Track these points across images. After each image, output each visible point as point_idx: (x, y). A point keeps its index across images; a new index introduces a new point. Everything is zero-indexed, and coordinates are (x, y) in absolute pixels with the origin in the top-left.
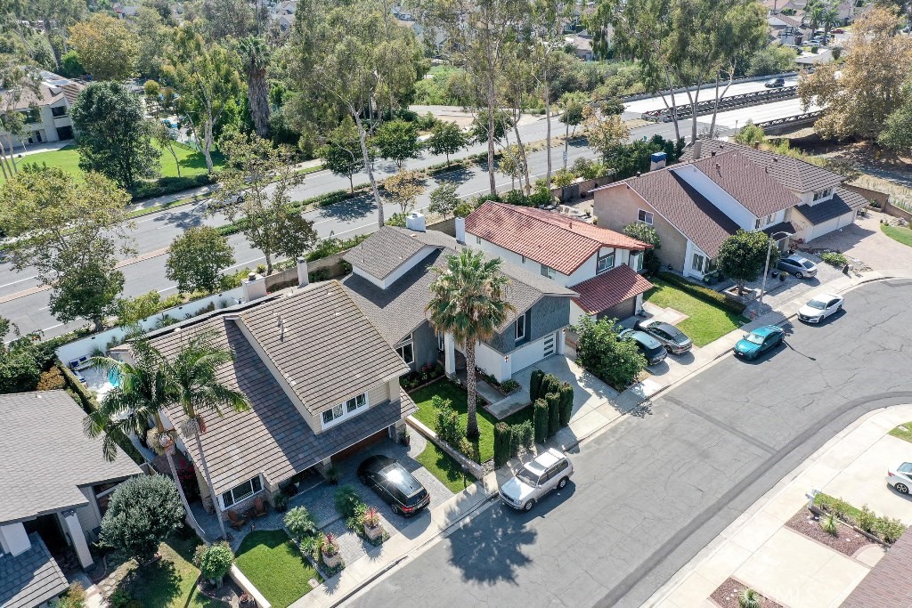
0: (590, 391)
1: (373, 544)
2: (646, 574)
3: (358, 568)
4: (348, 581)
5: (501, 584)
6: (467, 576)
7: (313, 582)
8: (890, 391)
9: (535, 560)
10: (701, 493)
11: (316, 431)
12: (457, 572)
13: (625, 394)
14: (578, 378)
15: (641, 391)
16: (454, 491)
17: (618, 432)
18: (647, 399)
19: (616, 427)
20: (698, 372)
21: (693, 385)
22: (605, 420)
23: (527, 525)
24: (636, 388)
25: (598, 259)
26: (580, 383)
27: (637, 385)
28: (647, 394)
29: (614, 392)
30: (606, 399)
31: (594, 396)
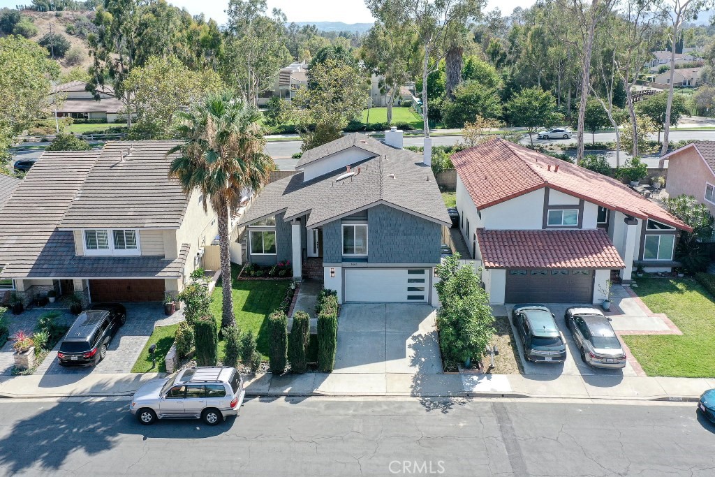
0: (410, 353)
1: (13, 372)
11: (78, 253)
13: (450, 376)
14: (416, 334)
15: (475, 383)
16: (133, 371)
17: (369, 408)
18: (470, 395)
19: (378, 404)
20: (596, 402)
21: (564, 411)
22: (382, 391)
23: (122, 436)
24: (475, 378)
25: (547, 206)
26: (410, 341)
27: (480, 375)
28: (477, 389)
29: (437, 368)
30: (416, 369)
31: (407, 361)
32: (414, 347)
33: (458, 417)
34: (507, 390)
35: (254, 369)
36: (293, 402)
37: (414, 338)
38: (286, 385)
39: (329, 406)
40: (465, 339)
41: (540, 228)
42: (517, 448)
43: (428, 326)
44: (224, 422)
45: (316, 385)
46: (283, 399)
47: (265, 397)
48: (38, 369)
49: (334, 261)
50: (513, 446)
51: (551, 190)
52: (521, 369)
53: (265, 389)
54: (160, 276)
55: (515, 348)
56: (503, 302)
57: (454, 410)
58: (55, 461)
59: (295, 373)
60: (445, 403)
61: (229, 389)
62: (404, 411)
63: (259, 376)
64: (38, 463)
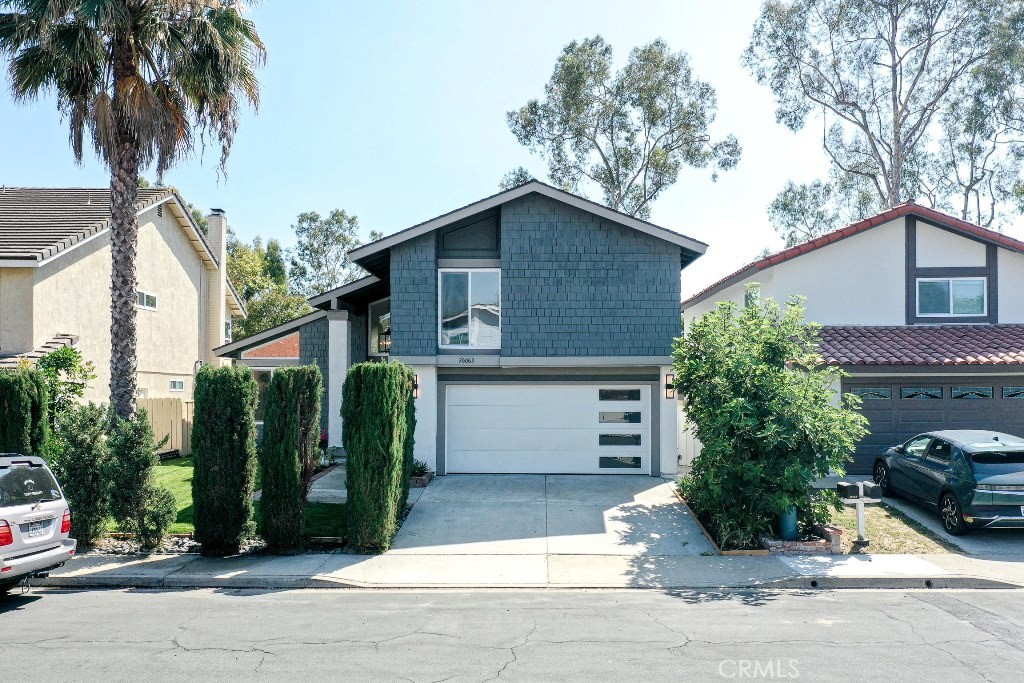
13: (744, 558)
14: (629, 505)
25: (912, 271)
26: (614, 512)
27: (835, 556)
29: (699, 547)
30: (641, 549)
31: (608, 535)
32: (627, 520)
37: (627, 509)
41: (902, 321)
45: (327, 568)
51: (920, 226)
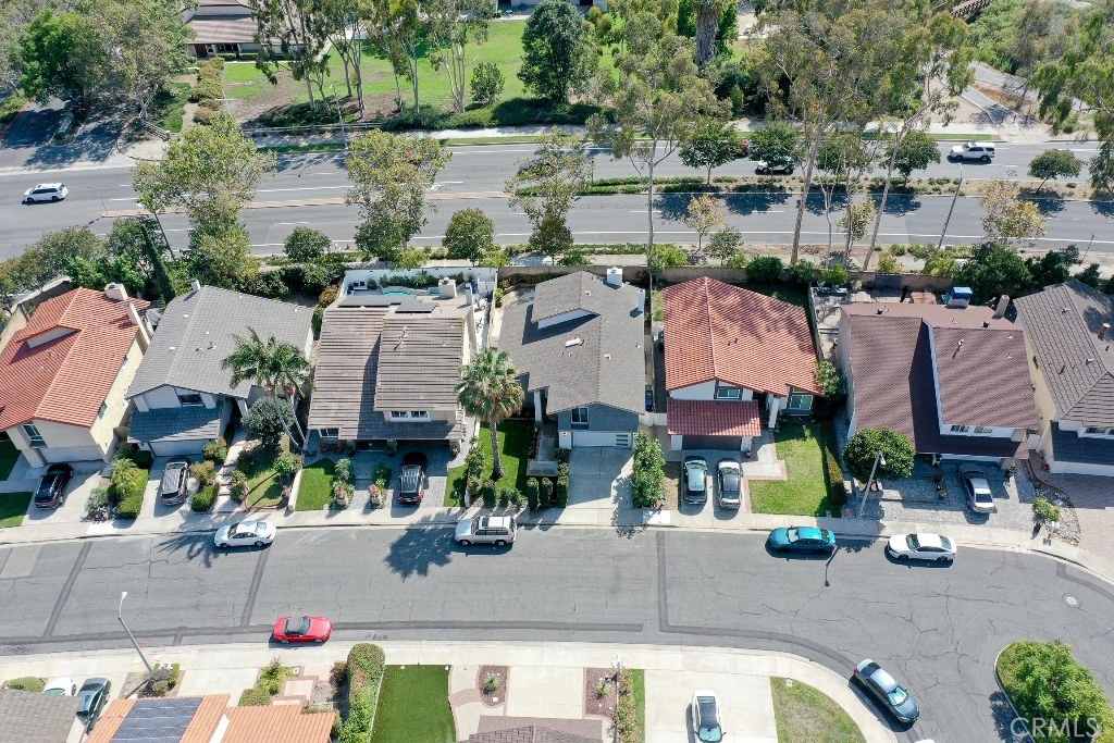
0: (614, 493)
1: (372, 506)
2: (470, 628)
3: (353, 515)
4: (341, 517)
5: (398, 575)
6: (389, 559)
7: (326, 506)
8: (842, 653)
9: (429, 576)
10: (572, 610)
11: (387, 419)
12: (388, 552)
13: (636, 511)
14: (619, 477)
15: (650, 517)
16: (445, 505)
17: (589, 535)
18: (646, 526)
19: (593, 531)
20: (717, 531)
21: (695, 538)
22: (594, 521)
23: (453, 553)
24: (651, 513)
25: (717, 387)
26: (615, 484)
27: (654, 511)
28: (651, 522)
29: (630, 505)
30: (617, 506)
31: (612, 498)
32: (617, 488)
33: (636, 542)
34: (668, 522)
35: (519, 506)
36: (545, 530)
37: (618, 480)
38: (539, 517)
39: (566, 532)
40: (645, 497)
41: (712, 399)
42: (664, 561)
43: (627, 470)
44: (507, 546)
45: (557, 518)
46: (537, 527)
47: (530, 526)
48: (386, 503)
49: (565, 429)
50: (662, 559)
52: (680, 505)
53: (526, 520)
54: (447, 438)
55: (679, 490)
56: (680, 448)
57: (635, 536)
58: (423, 571)
59: (543, 508)
60: (630, 532)
61: (510, 531)
62: (606, 537)
63: (522, 510)
64: (415, 572)
